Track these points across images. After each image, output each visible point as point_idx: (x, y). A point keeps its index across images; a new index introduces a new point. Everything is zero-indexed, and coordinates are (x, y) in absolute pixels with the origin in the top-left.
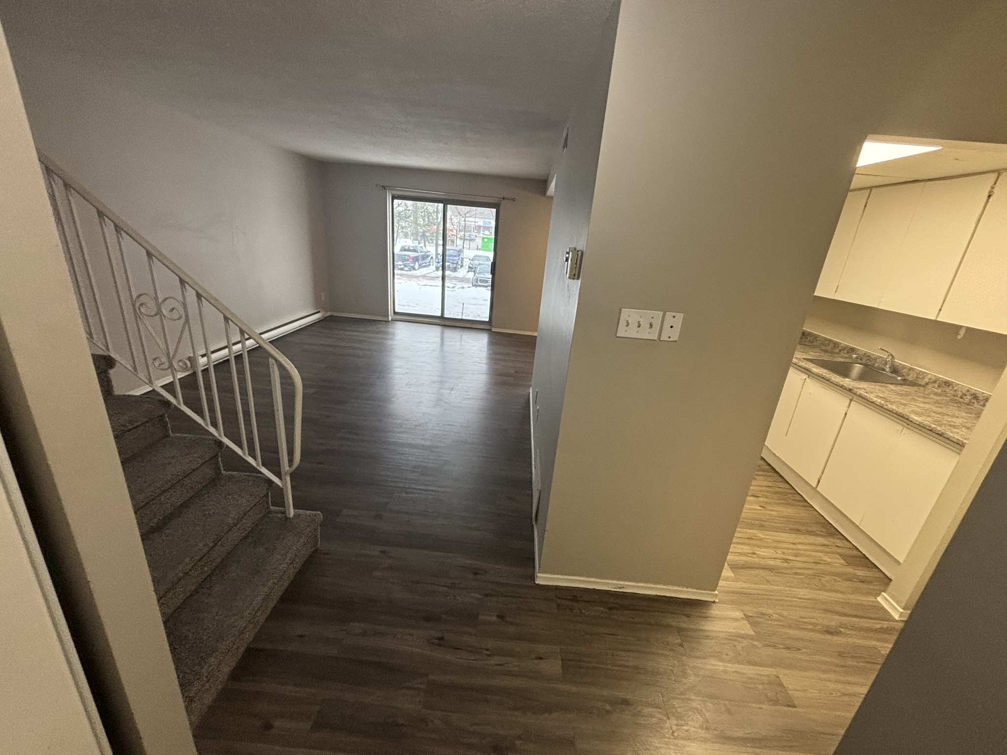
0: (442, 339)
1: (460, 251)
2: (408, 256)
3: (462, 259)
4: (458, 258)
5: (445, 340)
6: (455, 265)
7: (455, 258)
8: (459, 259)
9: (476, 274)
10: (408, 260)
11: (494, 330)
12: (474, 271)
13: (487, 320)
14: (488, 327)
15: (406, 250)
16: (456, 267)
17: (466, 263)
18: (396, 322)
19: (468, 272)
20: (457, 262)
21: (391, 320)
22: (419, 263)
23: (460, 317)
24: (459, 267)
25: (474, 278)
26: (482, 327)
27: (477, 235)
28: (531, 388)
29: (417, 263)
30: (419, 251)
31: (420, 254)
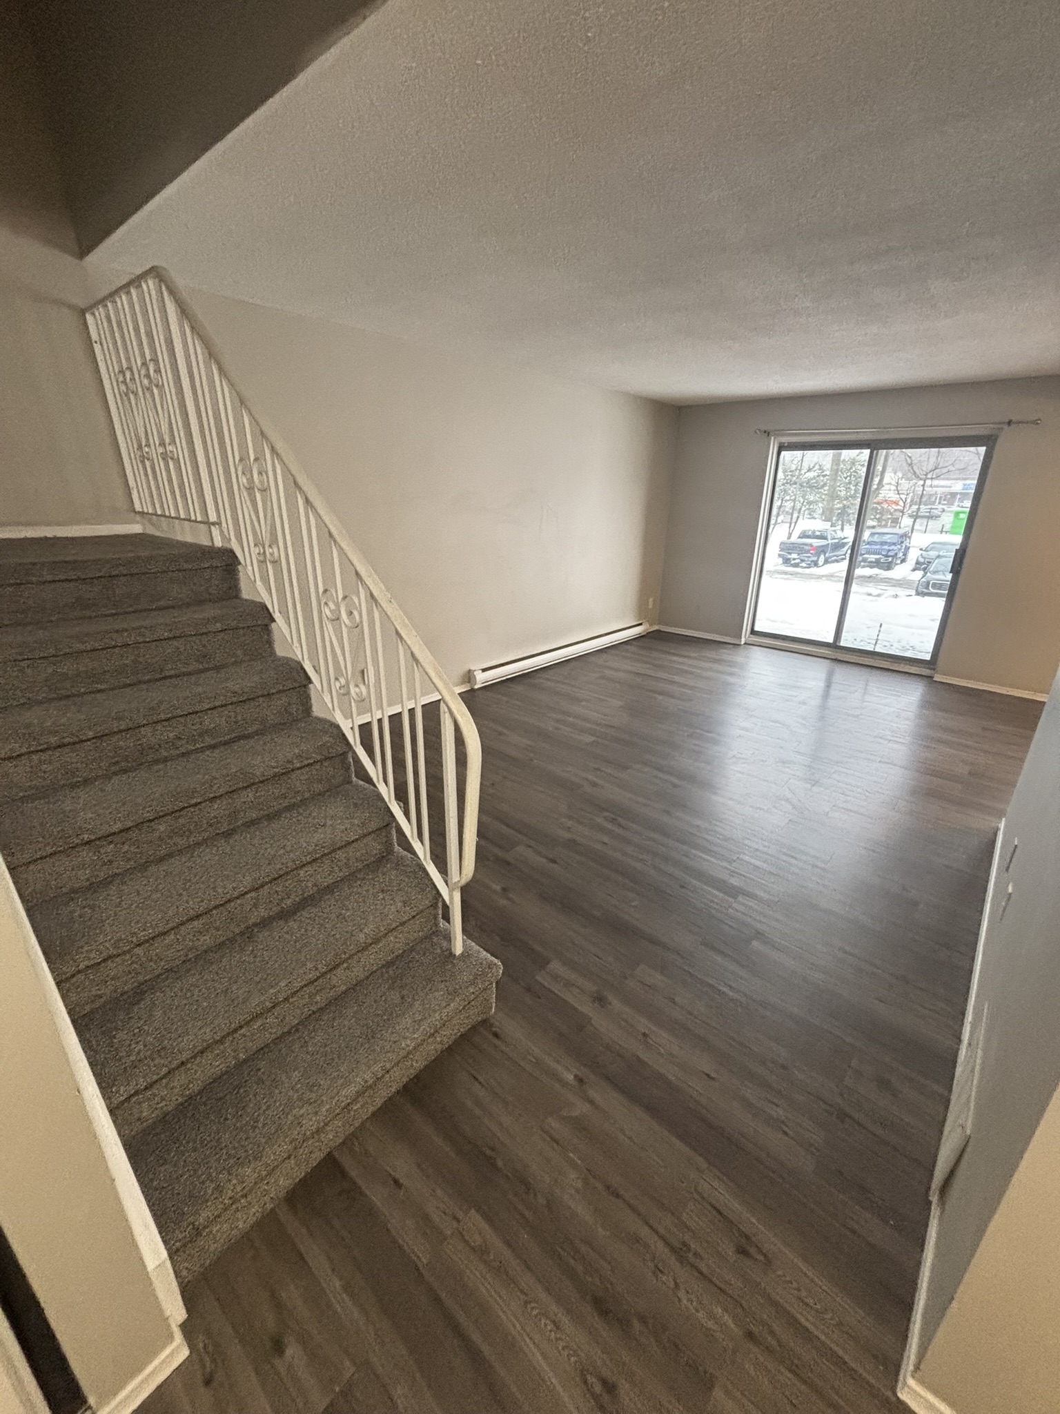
0: (828, 685)
1: (905, 536)
2: (811, 545)
3: (907, 548)
4: (899, 547)
5: (834, 686)
6: (890, 559)
7: (893, 547)
8: (900, 549)
9: (928, 574)
10: (808, 552)
11: (937, 678)
12: (924, 569)
13: (928, 657)
14: (926, 672)
15: (808, 537)
16: (891, 562)
17: (913, 555)
18: (751, 647)
19: (914, 570)
20: (896, 554)
21: (745, 644)
22: (827, 555)
23: (870, 648)
24: (899, 562)
25: (923, 579)
26: (913, 670)
27: (946, 509)
28: (1004, 819)
29: (822, 556)
30: (829, 537)
31: (830, 542)
